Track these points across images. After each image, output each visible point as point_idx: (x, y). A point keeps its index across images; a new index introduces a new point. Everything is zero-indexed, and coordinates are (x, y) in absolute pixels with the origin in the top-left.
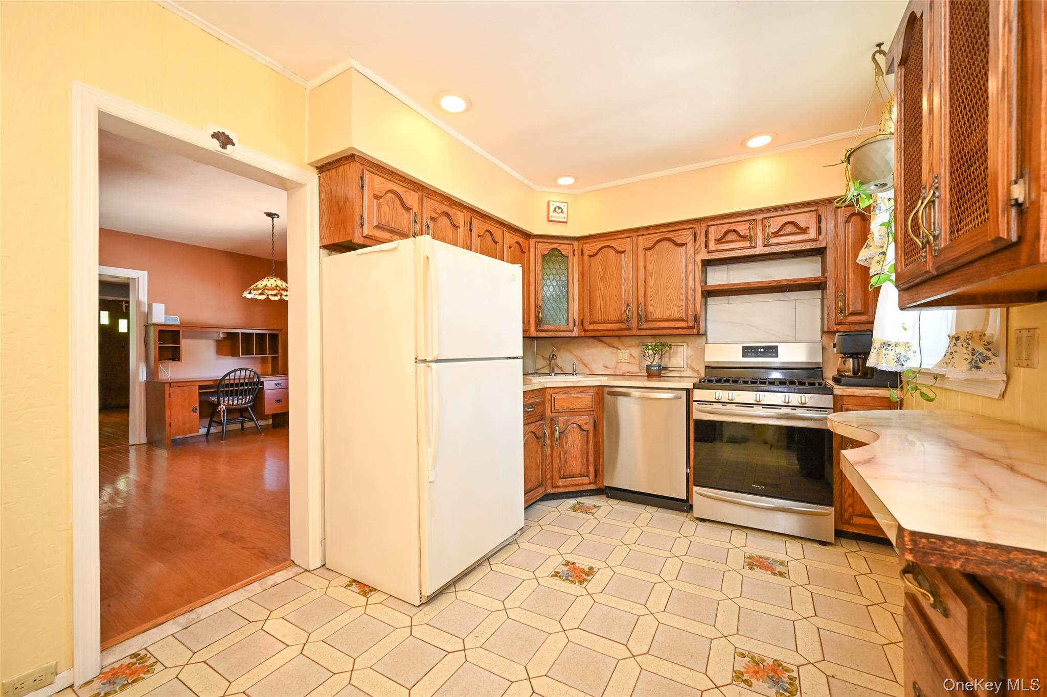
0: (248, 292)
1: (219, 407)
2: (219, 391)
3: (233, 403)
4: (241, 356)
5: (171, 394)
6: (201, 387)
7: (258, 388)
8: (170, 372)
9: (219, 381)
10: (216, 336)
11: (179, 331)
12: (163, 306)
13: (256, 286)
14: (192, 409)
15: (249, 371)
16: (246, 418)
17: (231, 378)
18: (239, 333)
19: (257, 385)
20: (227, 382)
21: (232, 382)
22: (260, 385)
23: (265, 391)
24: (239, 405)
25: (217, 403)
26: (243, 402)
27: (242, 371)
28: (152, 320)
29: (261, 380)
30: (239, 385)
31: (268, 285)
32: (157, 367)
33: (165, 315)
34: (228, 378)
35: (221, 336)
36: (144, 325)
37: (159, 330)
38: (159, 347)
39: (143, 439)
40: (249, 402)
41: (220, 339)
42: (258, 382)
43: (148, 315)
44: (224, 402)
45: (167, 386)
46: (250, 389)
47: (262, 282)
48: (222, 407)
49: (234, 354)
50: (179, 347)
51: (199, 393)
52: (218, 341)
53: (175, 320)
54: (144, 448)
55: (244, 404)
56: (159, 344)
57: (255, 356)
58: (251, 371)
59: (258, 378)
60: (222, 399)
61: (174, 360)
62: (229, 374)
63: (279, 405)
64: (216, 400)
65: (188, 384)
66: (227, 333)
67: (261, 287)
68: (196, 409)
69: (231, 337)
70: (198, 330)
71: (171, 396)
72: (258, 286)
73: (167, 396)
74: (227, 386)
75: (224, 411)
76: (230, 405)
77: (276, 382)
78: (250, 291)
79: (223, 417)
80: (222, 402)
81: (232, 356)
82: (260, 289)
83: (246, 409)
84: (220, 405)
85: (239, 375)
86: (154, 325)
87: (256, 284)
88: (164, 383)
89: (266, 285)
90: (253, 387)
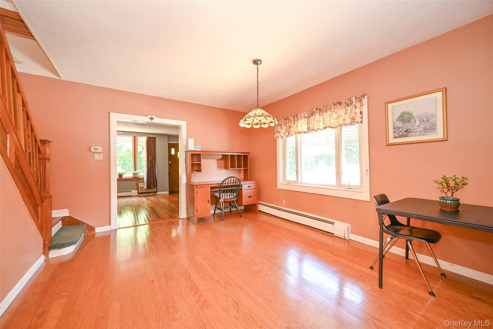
0: (244, 120)
1: (220, 200)
2: (220, 190)
3: (227, 198)
4: (230, 169)
5: (197, 192)
6: (212, 188)
7: (239, 189)
8: (197, 179)
9: (220, 184)
10: (217, 157)
11: (201, 154)
12: (193, 140)
13: (249, 115)
14: (207, 201)
15: (235, 178)
16: (233, 206)
17: (226, 182)
18: (228, 155)
19: (239, 187)
20: (224, 185)
21: (227, 185)
22: (241, 187)
23: (243, 190)
24: (230, 199)
25: (219, 197)
26: (232, 198)
27: (232, 178)
28: (188, 149)
29: (241, 184)
30: (230, 187)
31: (257, 114)
32: (191, 174)
33: (194, 145)
34: (225, 182)
35: (220, 157)
36: (185, 151)
37: (191, 154)
38: (192, 163)
39: (185, 216)
40: (235, 197)
41: (219, 159)
42: (239, 185)
43: (187, 146)
44: (222, 197)
45: (195, 187)
46: (236, 189)
47: (252, 113)
48: (222, 200)
49: (226, 167)
50: (201, 164)
51: (211, 191)
52: (218, 160)
53: (198, 149)
54: (186, 220)
55: (233, 199)
56: (191, 162)
57: (236, 169)
58: (236, 178)
59: (240, 183)
60: (221, 195)
61: (198, 171)
62: (225, 180)
63: (250, 199)
64: (219, 195)
65: (205, 186)
66: (222, 155)
67: (253, 115)
68: (209, 201)
69: (225, 157)
70: (209, 154)
71: (197, 193)
72: (250, 115)
73: (195, 193)
74: (224, 187)
75: (222, 202)
76: (226, 199)
77: (249, 185)
78: (245, 119)
79: (222, 206)
80: (221, 197)
81: (225, 169)
82: (252, 117)
83: (233, 201)
84: (221, 199)
85: (230, 180)
86: (189, 151)
87: (248, 114)
88: (193, 186)
89: (256, 114)
90: (237, 188)
